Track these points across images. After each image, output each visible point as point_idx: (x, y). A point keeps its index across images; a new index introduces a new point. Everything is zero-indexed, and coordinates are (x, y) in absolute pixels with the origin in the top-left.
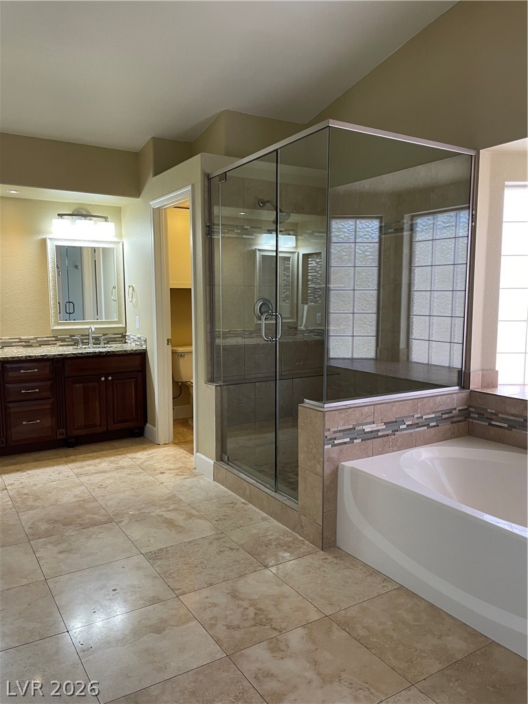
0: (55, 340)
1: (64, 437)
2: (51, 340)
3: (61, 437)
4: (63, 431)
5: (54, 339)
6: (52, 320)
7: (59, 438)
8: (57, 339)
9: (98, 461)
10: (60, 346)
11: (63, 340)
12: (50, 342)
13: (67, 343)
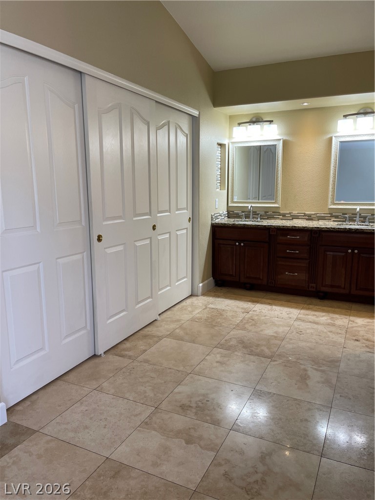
0: (330, 217)
1: (314, 290)
2: (327, 216)
3: (312, 289)
4: (314, 285)
5: (329, 215)
6: (330, 201)
7: (310, 289)
8: (333, 215)
9: (337, 316)
10: (334, 221)
11: (336, 217)
12: (326, 218)
13: (339, 220)
